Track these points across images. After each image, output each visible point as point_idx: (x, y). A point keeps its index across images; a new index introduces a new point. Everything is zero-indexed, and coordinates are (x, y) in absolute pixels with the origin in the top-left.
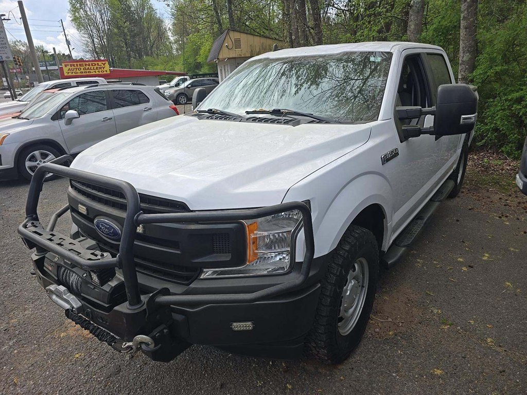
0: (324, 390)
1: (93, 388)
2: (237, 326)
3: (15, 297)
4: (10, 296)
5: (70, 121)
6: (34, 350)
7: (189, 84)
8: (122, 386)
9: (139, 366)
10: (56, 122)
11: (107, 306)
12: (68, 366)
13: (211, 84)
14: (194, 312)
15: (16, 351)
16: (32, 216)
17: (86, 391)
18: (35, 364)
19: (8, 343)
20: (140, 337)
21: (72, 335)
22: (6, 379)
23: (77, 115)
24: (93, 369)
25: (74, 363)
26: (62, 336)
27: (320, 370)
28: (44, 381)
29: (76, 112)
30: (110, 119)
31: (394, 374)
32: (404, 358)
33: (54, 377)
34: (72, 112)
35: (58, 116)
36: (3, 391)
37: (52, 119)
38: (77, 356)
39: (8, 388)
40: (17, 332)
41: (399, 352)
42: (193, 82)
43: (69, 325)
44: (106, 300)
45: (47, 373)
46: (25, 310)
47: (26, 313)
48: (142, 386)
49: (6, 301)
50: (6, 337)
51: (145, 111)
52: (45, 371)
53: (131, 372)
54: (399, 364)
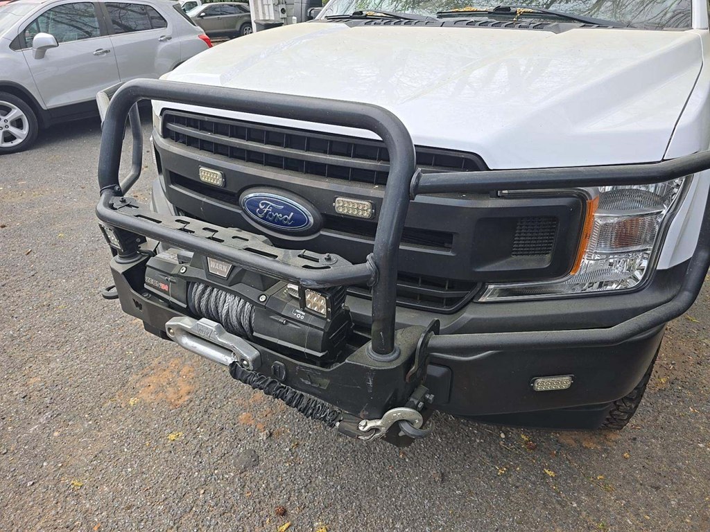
0: (606, 476)
1: (223, 492)
2: (543, 384)
3: (23, 339)
4: (13, 338)
5: (42, 52)
6: (90, 429)
7: (203, 11)
8: (272, 485)
9: (287, 449)
10: (19, 53)
11: (320, 355)
12: (161, 456)
13: (236, 13)
14: (470, 361)
15: (56, 434)
16: (112, 188)
17: (212, 499)
18: (101, 455)
19: (37, 419)
20: (396, 413)
21: (148, 401)
22: (55, 485)
23: (53, 42)
24: (209, 458)
25: (171, 449)
26: (132, 403)
27: (585, 444)
28: (128, 485)
29: (51, 36)
30: (106, 52)
31: (701, 445)
32: (702, 418)
33: (144, 476)
34: (43, 37)
35: (20, 42)
36: (56, 507)
37: (11, 46)
38: (172, 437)
39: (65, 501)
40: (47, 400)
41: (692, 410)
42: (206, 9)
43: (138, 385)
44: (319, 345)
45: (130, 470)
46: (49, 361)
47: (52, 365)
48: (307, 485)
49: (8, 347)
50: (30, 408)
51: (161, 41)
52: (124, 467)
53: (277, 459)
54: (699, 428)
